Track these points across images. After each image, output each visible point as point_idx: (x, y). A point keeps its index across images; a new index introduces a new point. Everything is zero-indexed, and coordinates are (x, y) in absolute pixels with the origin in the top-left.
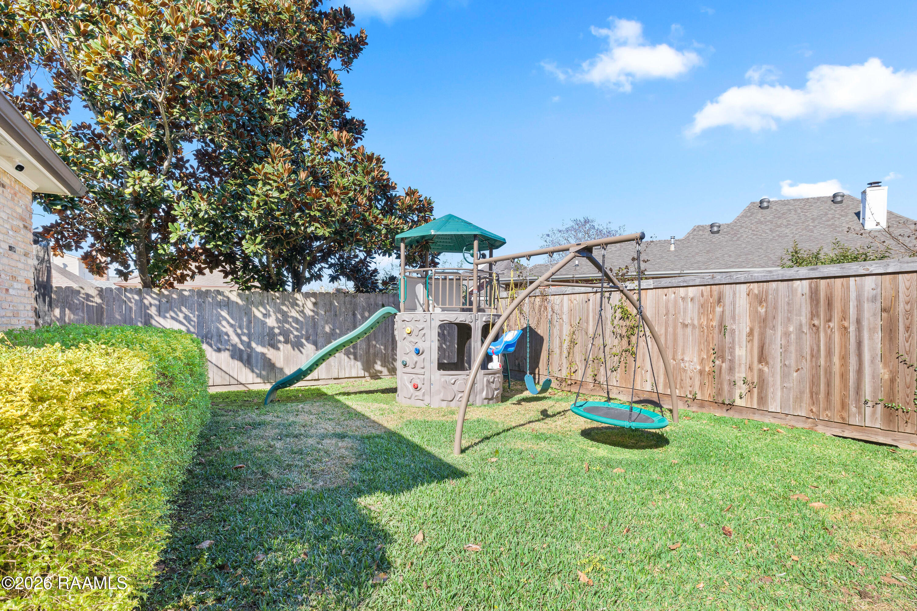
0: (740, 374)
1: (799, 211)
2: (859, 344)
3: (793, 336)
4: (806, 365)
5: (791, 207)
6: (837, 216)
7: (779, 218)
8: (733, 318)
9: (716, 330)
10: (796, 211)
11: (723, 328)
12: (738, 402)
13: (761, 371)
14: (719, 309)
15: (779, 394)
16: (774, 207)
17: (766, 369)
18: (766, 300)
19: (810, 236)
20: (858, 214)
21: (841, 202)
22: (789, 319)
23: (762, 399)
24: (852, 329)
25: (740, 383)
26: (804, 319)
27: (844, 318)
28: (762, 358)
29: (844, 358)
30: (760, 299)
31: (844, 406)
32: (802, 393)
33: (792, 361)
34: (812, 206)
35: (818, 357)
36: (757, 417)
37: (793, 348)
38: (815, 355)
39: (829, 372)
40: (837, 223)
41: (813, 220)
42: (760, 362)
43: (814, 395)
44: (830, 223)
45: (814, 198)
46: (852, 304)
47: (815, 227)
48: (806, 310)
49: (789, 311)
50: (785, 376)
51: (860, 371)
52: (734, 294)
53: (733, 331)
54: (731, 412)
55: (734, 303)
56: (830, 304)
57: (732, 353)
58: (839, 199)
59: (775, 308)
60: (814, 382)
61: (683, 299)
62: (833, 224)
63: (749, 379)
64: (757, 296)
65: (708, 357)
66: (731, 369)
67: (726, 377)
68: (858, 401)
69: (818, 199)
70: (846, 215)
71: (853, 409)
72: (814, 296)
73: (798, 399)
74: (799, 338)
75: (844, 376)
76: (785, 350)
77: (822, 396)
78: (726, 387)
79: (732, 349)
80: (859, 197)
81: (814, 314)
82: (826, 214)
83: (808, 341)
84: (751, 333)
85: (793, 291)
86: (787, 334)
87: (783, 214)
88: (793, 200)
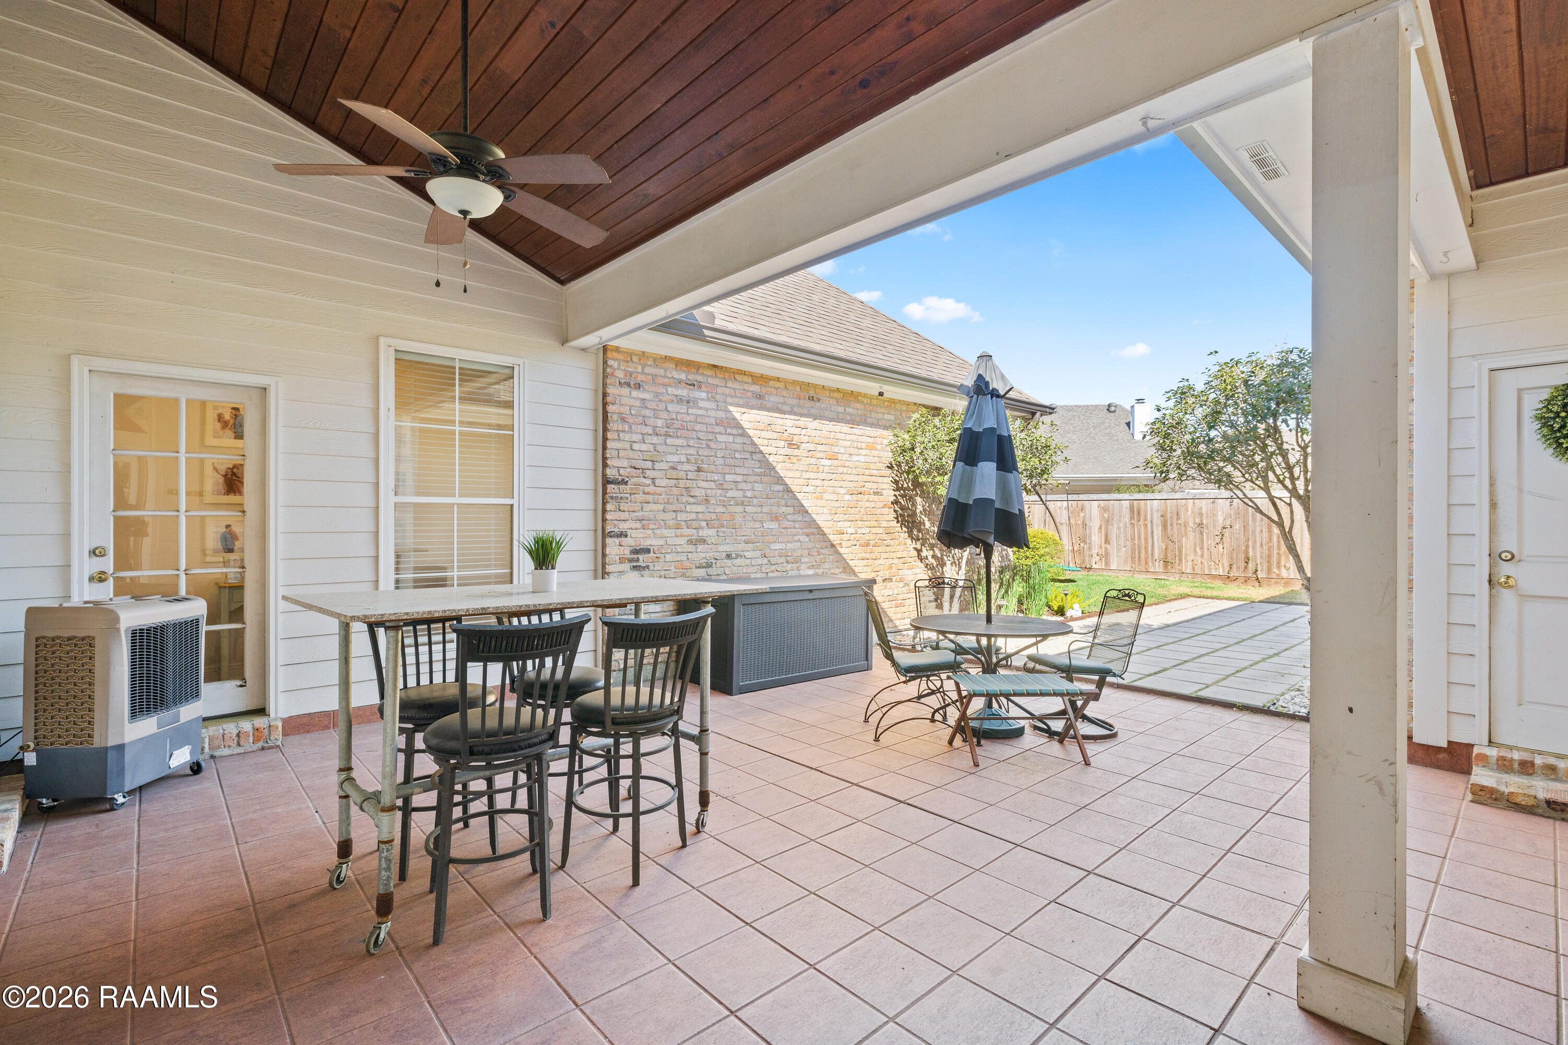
0: (1095, 551)
1: (1082, 417)
2: (1152, 532)
3: (1122, 529)
4: (1129, 543)
5: (1075, 414)
6: (1113, 425)
7: (1066, 423)
8: (1091, 519)
9: (1081, 526)
10: (1079, 418)
11: (1084, 525)
12: (1094, 566)
13: (1106, 548)
14: (1082, 515)
15: (1116, 559)
16: (1061, 413)
17: (1109, 547)
18: (1108, 510)
19: (1093, 443)
20: (1128, 424)
21: (1114, 411)
22: (1120, 520)
23: (1107, 563)
24: (1149, 525)
25: (1095, 555)
26: (1127, 520)
27: (1145, 520)
28: (1107, 541)
29: (1146, 539)
30: (1105, 509)
31: (1146, 563)
32: (1127, 558)
33: (1122, 542)
34: (1091, 413)
35: (1134, 540)
36: (1105, 573)
37: (1122, 535)
38: (1133, 539)
39: (1139, 547)
40: (1113, 431)
41: (1094, 428)
42: (1106, 543)
43: (1133, 558)
44: (1107, 431)
45: (1092, 406)
46: (1149, 513)
47: (1096, 434)
48: (1128, 516)
49: (1120, 516)
50: (1118, 550)
51: (1153, 545)
52: (1091, 506)
53: (1090, 527)
54: (1090, 573)
55: (1091, 512)
56: (1139, 513)
57: (1090, 539)
58: (1113, 409)
59: (1113, 514)
60: (1133, 552)
61: (1060, 508)
62: (1110, 433)
63: (1100, 553)
64: (1103, 508)
65: (1076, 542)
66: (1090, 548)
67: (1086, 552)
68: (1152, 560)
69: (1096, 406)
70: (1119, 425)
71: (1150, 564)
72: (1132, 508)
73: (1126, 562)
74: (1125, 530)
75: (1146, 548)
76: (1118, 536)
77: (1137, 559)
78: (1087, 558)
79: (1090, 536)
80: (1130, 409)
81: (1132, 518)
82: (1104, 423)
83: (1129, 530)
84: (1100, 528)
85: (1121, 506)
86: (1119, 528)
87: (1069, 420)
88: (1076, 406)
